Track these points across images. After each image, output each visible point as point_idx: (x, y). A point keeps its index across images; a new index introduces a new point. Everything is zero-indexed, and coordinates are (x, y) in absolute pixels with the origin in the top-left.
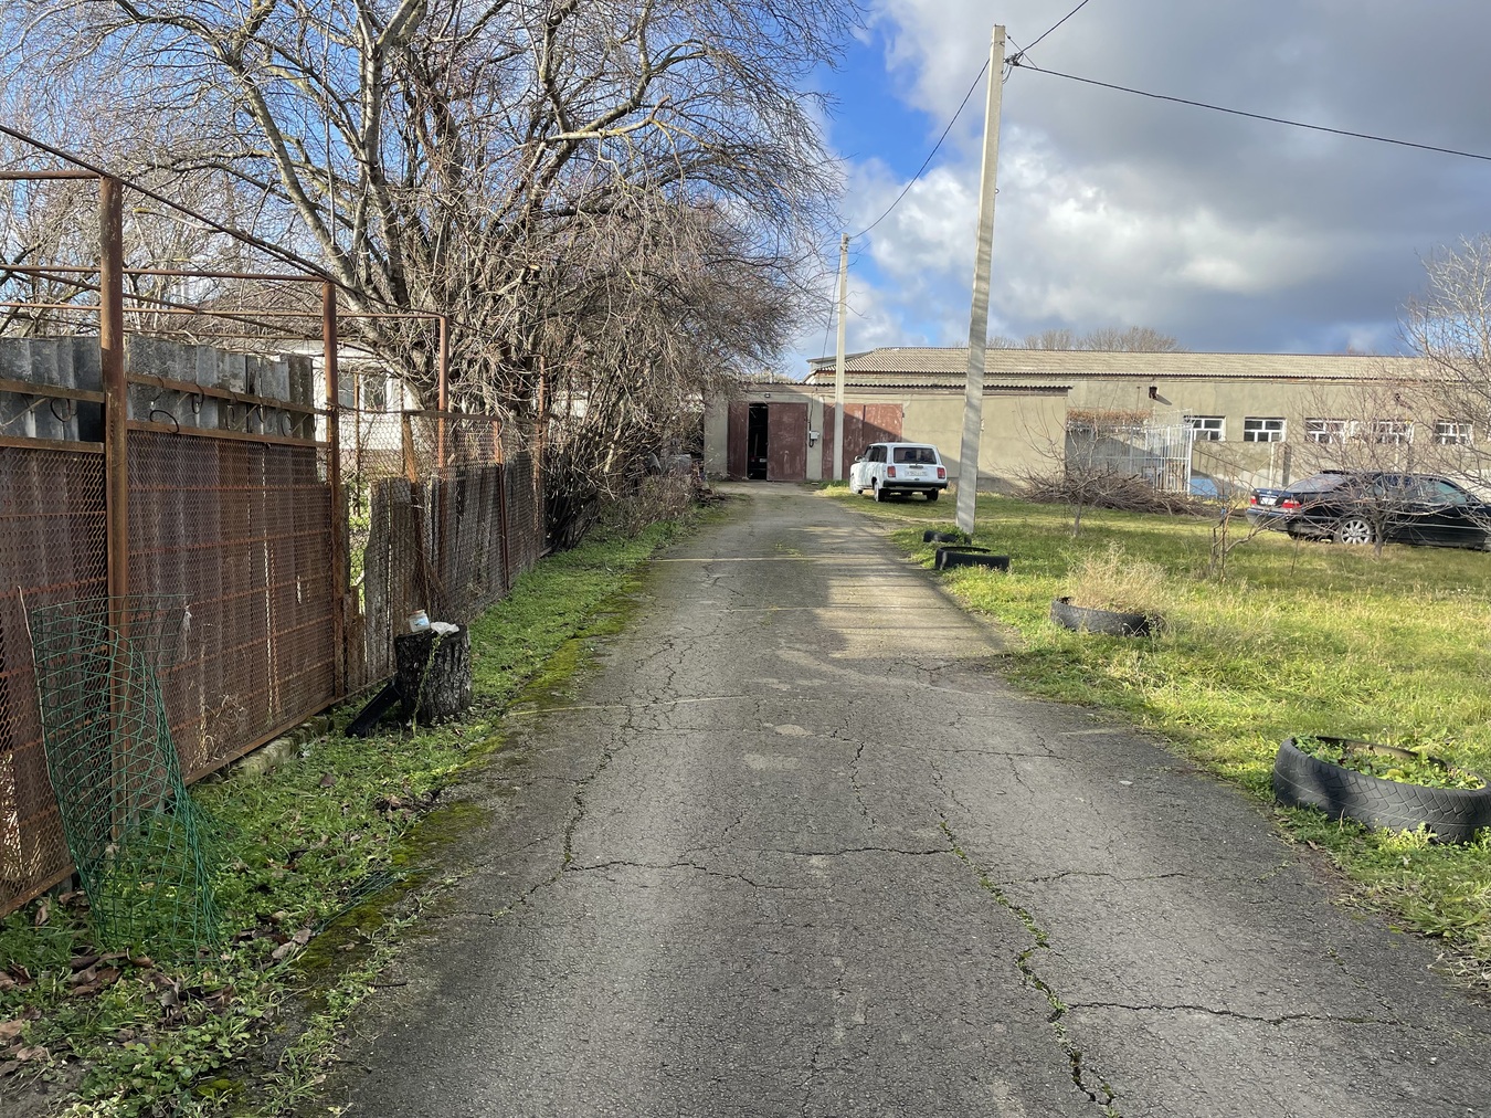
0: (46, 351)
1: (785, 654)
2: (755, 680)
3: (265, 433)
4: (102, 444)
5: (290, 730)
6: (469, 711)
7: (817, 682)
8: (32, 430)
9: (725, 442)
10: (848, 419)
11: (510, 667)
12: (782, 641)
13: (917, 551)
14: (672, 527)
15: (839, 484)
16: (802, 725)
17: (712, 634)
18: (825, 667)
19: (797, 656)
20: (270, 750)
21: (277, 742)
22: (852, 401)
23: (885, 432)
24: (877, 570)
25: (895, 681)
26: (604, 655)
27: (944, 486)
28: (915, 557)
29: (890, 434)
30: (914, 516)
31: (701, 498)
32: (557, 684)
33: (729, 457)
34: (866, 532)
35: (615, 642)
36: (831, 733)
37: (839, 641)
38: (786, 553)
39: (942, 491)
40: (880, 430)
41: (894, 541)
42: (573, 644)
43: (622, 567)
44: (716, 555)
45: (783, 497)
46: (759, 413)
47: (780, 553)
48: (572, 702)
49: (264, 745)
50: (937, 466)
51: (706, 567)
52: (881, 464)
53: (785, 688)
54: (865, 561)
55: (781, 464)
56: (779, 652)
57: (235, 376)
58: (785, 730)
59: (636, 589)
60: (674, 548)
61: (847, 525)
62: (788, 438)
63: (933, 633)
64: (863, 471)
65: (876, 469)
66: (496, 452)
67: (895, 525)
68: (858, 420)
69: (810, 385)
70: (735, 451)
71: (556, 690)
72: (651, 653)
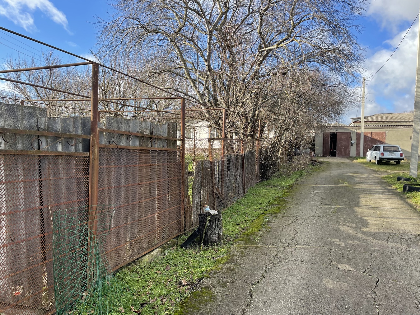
0: (68, 122)
1: (342, 228)
2: (329, 239)
3: (157, 147)
4: (88, 153)
5: (163, 245)
6: (221, 242)
7: (356, 242)
8: (60, 149)
9: (322, 145)
10: (365, 137)
11: (239, 224)
12: (341, 221)
13: (394, 184)
14: (302, 173)
15: (362, 158)
16: (350, 265)
17: (313, 216)
18: (359, 235)
19: (347, 229)
20: (154, 253)
21: (157, 250)
22: (367, 131)
23: (379, 141)
24: (379, 192)
25: (391, 244)
26: (272, 222)
27: (403, 159)
28: (394, 187)
29: (381, 142)
30: (392, 170)
31: (313, 163)
32: (253, 234)
33: (323, 149)
34: (373, 176)
35: (277, 217)
36: (363, 271)
37: (364, 223)
38: (343, 183)
39: (402, 161)
40: (377, 140)
41: (385, 180)
42: (262, 217)
43: (283, 187)
44: (317, 183)
45: (342, 163)
46: (334, 136)
47: (340, 183)
48: (257, 243)
49: (152, 251)
50: (400, 152)
51: (313, 188)
52: (378, 152)
53: (342, 244)
54: (374, 188)
55: (341, 152)
56: (340, 226)
57: (147, 129)
58: (343, 266)
59: (287, 196)
60: (302, 180)
61: (366, 173)
62: (344, 143)
63: (406, 221)
64: (371, 154)
65: (376, 154)
66: (242, 150)
67: (384, 173)
68: (369, 137)
69: (351, 126)
70: (325, 148)
71: (252, 237)
72: (289, 223)
